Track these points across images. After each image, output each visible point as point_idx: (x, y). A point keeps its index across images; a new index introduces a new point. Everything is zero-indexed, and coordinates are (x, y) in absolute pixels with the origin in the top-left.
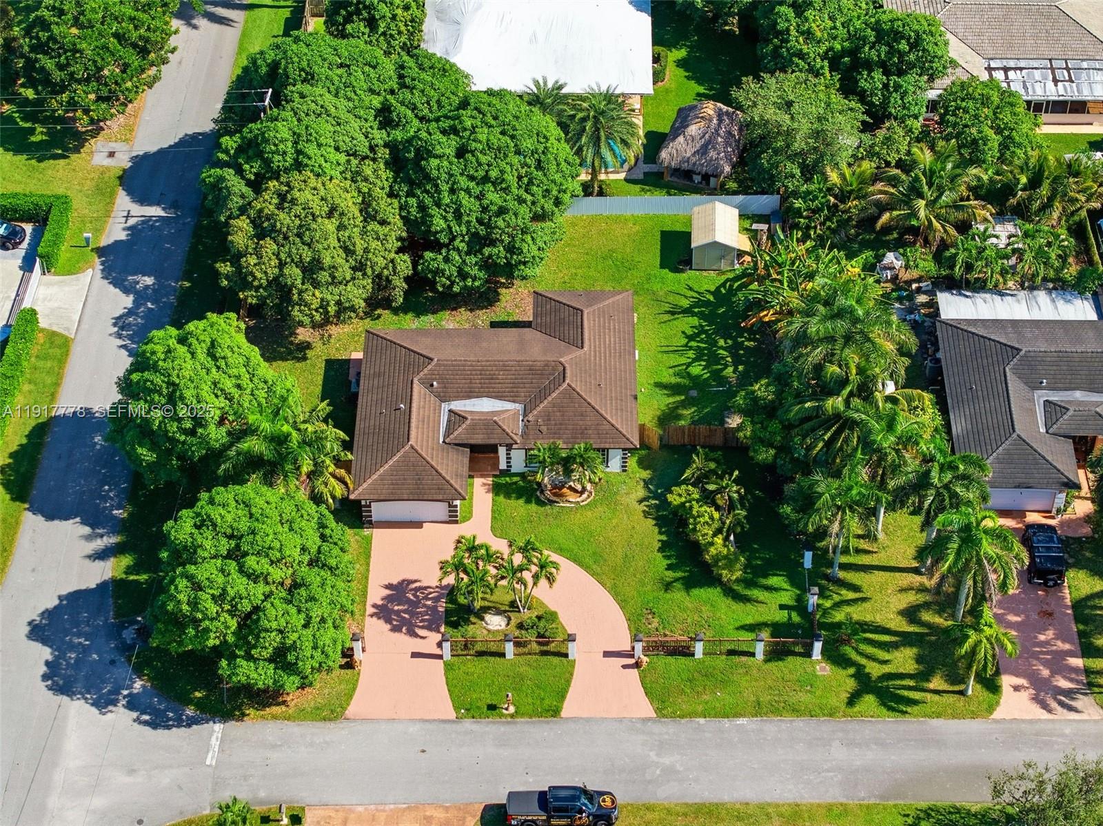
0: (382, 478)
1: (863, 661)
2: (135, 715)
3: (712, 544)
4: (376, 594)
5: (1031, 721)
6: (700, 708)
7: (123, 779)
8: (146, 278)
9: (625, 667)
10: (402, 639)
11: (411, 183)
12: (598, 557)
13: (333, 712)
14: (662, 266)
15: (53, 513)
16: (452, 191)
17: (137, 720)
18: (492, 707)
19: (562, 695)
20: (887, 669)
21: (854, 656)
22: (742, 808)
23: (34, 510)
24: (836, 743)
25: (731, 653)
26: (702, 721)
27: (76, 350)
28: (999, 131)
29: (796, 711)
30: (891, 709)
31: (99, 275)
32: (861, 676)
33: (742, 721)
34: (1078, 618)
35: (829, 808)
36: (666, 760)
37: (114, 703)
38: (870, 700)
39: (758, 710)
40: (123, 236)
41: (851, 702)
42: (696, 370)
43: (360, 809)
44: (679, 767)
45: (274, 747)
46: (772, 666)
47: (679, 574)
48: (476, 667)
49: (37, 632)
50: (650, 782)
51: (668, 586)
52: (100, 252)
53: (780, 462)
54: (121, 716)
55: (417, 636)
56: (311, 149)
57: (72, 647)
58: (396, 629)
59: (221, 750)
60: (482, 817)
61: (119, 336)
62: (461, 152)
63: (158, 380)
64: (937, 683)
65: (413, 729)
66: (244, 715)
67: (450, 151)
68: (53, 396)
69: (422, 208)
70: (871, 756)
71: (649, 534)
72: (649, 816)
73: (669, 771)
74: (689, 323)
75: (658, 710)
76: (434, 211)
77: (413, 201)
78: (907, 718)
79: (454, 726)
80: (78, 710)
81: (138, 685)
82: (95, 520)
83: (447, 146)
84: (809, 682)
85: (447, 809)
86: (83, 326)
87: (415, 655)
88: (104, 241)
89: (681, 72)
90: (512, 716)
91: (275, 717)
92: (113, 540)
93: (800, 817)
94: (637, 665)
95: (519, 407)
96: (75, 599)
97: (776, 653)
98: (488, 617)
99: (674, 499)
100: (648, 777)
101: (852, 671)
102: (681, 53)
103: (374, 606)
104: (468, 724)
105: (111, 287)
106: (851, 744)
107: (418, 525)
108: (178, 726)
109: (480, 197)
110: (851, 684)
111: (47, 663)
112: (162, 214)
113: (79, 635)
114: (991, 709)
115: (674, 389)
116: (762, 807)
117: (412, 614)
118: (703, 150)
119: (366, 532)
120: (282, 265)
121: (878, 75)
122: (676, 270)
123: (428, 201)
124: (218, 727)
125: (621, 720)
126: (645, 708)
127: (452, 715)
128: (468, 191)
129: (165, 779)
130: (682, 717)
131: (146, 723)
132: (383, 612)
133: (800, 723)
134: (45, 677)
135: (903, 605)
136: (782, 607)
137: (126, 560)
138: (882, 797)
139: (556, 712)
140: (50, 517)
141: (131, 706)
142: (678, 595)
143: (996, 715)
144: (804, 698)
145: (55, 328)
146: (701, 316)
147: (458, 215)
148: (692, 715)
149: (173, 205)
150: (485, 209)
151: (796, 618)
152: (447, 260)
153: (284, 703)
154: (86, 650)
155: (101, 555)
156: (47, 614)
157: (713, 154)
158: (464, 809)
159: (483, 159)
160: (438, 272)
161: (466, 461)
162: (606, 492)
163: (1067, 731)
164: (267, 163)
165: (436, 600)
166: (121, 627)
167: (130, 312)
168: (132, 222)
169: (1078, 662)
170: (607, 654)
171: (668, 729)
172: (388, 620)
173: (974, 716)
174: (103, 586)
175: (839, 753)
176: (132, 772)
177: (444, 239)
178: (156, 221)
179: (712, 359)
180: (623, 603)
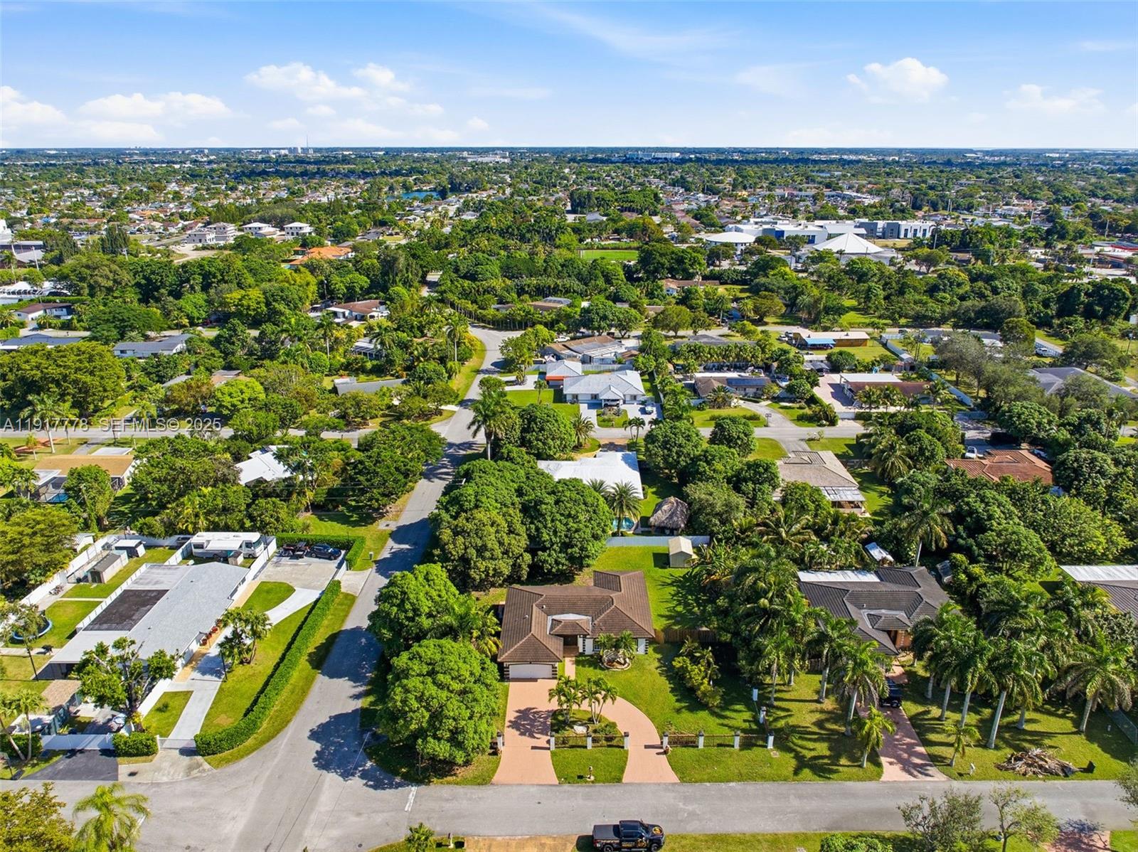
0: (516, 650)
1: (799, 749)
2: (365, 781)
3: (702, 684)
4: (511, 715)
5: (905, 782)
6: (706, 777)
7: (353, 819)
9: (658, 754)
10: (526, 739)
11: (532, 517)
12: (637, 696)
13: (484, 780)
14: (655, 566)
15: (333, 674)
16: (553, 521)
17: (366, 785)
18: (580, 777)
19: (622, 770)
20: (813, 754)
21: (792, 745)
22: (742, 836)
23: (324, 674)
24: (792, 797)
25: (720, 745)
26: (708, 784)
27: (358, 601)
28: (813, 502)
29: (764, 778)
30: (820, 776)
31: (374, 571)
32: (799, 757)
33: (732, 784)
34: (914, 726)
35: (796, 836)
36: (690, 808)
37: (353, 775)
38: (806, 772)
39: (741, 778)
40: (388, 556)
41: (796, 772)
42: (680, 609)
43: (499, 838)
44: (698, 812)
45: (447, 800)
46: (745, 752)
47: (683, 704)
48: (569, 754)
49: (314, 735)
50: (681, 821)
51: (678, 711)
52: (376, 562)
53: (734, 641)
54: (356, 782)
55: (534, 737)
56: (484, 499)
57: (333, 743)
58: (522, 734)
59: (415, 802)
60: (577, 844)
62: (557, 502)
63: (396, 590)
64: (843, 761)
65: (533, 790)
66: (430, 782)
67: (552, 502)
68: (343, 621)
69: (537, 529)
70: (814, 804)
71: (664, 684)
72: (684, 842)
73: (692, 814)
74: (672, 590)
75: (680, 778)
76: (544, 530)
77: (532, 526)
78: (831, 782)
79: (558, 788)
81: (369, 764)
82: (356, 677)
83: (551, 500)
84: (769, 762)
85: (554, 839)
86: (362, 592)
87: (533, 748)
88: (379, 558)
89: (655, 496)
90: (593, 782)
91: (449, 783)
92: (364, 688)
93: (779, 842)
94: (665, 752)
95: (590, 618)
96: (338, 719)
97: (747, 745)
98: (575, 727)
99: (677, 663)
100: (679, 818)
101: (792, 755)
102: (654, 490)
103: (510, 721)
104: (566, 787)
105: (379, 576)
106: (800, 797)
107: (535, 680)
108: (390, 788)
109: (566, 524)
110: (793, 763)
111: (317, 752)
113: (338, 737)
114: (879, 775)
115: (669, 617)
116: (753, 836)
117: (533, 726)
118: (671, 517)
119: (506, 684)
120: (466, 548)
121: (751, 485)
122: (663, 567)
123: (540, 525)
124: (414, 789)
125: (659, 784)
126: (673, 778)
127: (557, 782)
128: (560, 521)
129: (379, 819)
130: (696, 782)
131: (371, 786)
132: (515, 725)
133: (768, 785)
134: (314, 760)
135: (814, 720)
136: (745, 721)
137: (371, 699)
138: (828, 829)
139: (619, 780)
140: (331, 677)
141: (362, 777)
142: (686, 715)
143: (883, 778)
144: (767, 771)
145: (349, 592)
146: (678, 586)
147: (555, 532)
148: (702, 781)
149: (415, 544)
150: (569, 530)
151: (754, 727)
152: (549, 555)
153: (455, 774)
154: (341, 745)
155: (357, 697)
156: (322, 726)
157: (675, 519)
158: (565, 839)
159: (568, 505)
160: (545, 561)
161: (562, 643)
162: (638, 665)
163: (928, 787)
164: (461, 506)
165: (546, 718)
166: (363, 732)
168: (393, 551)
169: (921, 749)
170: (646, 747)
171: (689, 789)
172: (518, 729)
173: (871, 779)
174: (355, 712)
175: (795, 803)
176: (359, 814)
177: (548, 545)
178: (405, 550)
179: (686, 605)
180: (652, 720)
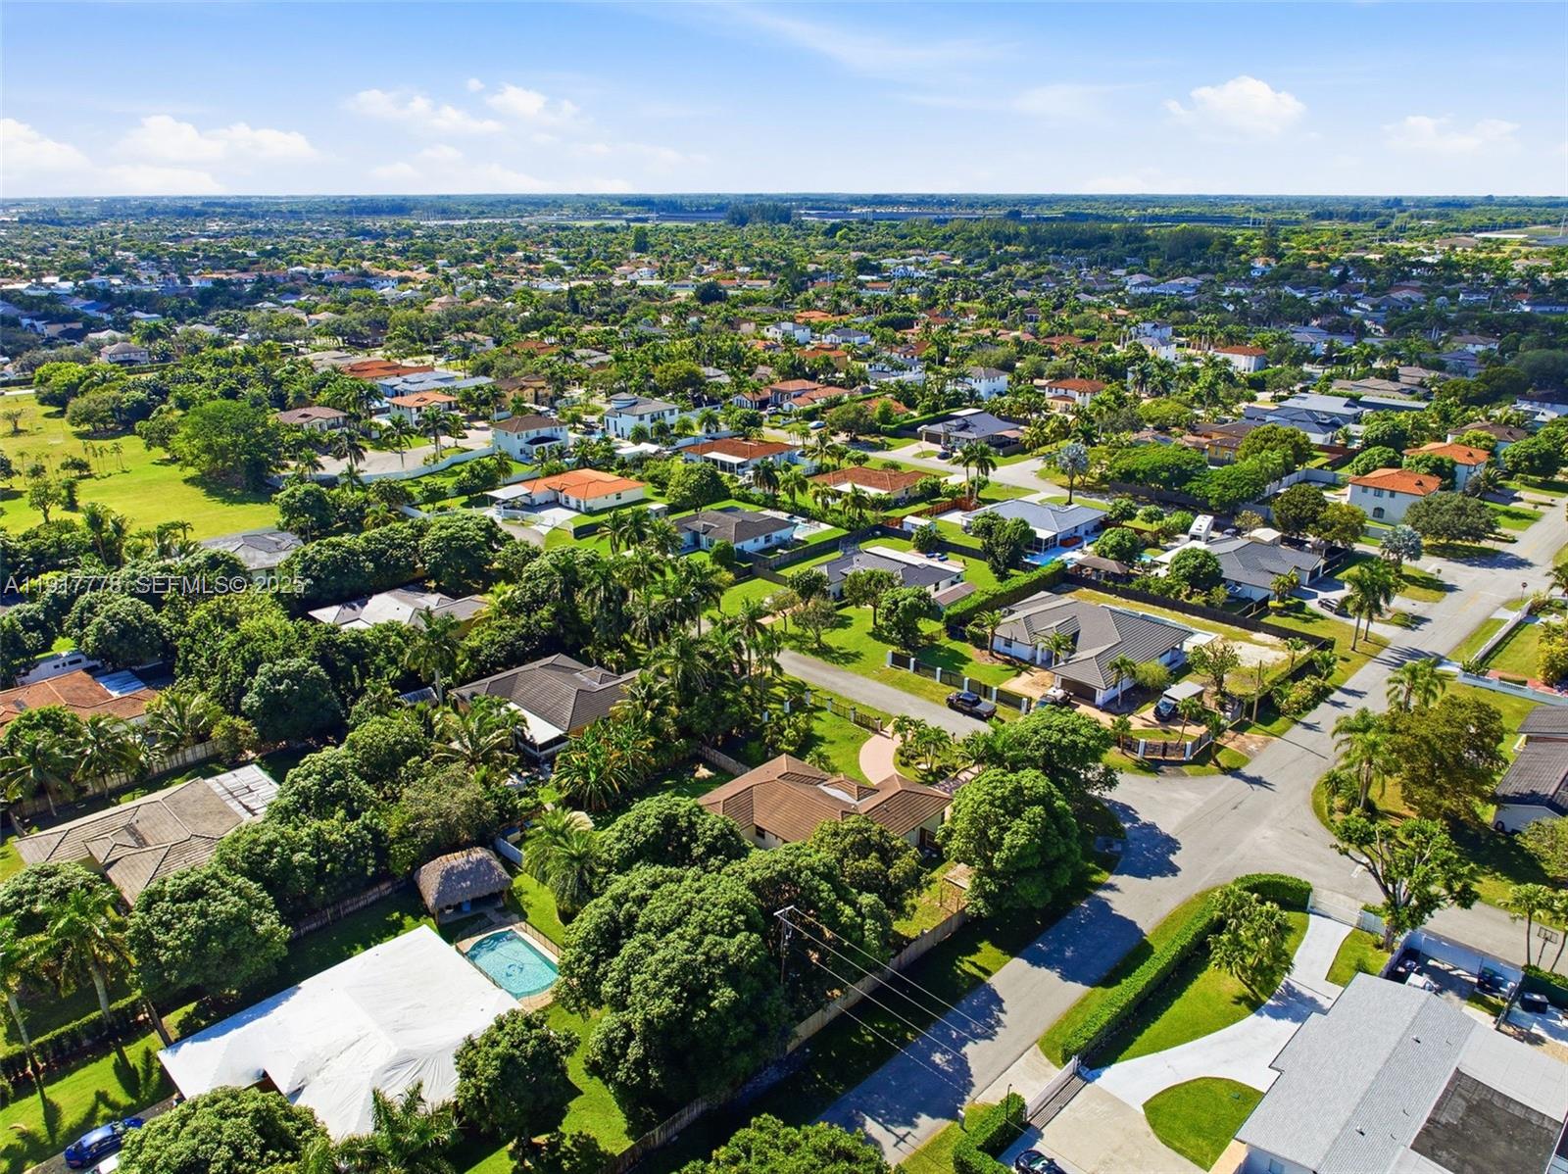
8: (938, 1061)
15: (1129, 926)
23: (1140, 932)
27: (1039, 1031)
31: (974, 1091)
40: (924, 1120)
49: (1174, 870)
54: (1145, 817)
57: (1156, 855)
61: (999, 1022)
68: (1085, 999)
80: (1166, 827)
81: (1127, 826)
82: (1104, 907)
86: (1021, 1049)
88: (943, 1124)
92: (1101, 894)
96: (1142, 872)
105: (972, 1071)
112: (869, 1121)
137: (1095, 878)
140: (1132, 924)
145: (1046, 1060)
155: (1111, 887)
156: (1162, 874)
167: (976, 1037)
168: (902, 1131)
174: (1120, 873)
178: (880, 1116)
